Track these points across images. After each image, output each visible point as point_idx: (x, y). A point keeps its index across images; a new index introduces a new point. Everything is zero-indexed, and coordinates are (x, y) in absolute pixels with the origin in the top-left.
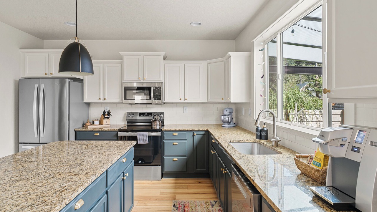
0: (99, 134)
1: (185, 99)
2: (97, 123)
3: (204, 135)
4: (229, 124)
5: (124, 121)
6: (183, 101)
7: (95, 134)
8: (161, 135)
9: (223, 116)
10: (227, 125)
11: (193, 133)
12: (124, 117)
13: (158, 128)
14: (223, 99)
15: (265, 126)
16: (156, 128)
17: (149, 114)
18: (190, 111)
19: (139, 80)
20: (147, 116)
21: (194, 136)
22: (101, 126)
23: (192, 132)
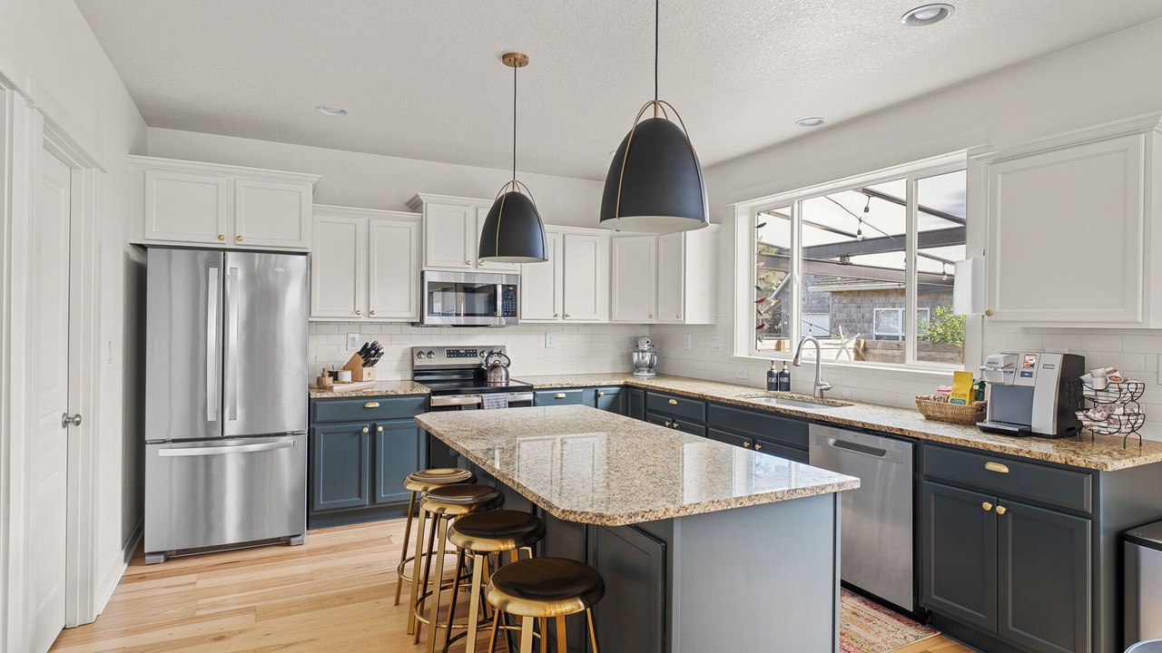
0: (377, 405)
1: (565, 316)
2: (347, 376)
3: (617, 395)
4: (649, 372)
5: (401, 371)
6: (560, 320)
7: (370, 405)
8: (532, 398)
9: (638, 352)
10: (646, 373)
11: (596, 391)
12: (402, 360)
13: (504, 385)
14: (651, 316)
15: (786, 367)
16: (499, 385)
17: (471, 352)
18: (561, 342)
19: (467, 266)
20: (466, 356)
21: (599, 399)
22: (356, 385)
23: (594, 390)
